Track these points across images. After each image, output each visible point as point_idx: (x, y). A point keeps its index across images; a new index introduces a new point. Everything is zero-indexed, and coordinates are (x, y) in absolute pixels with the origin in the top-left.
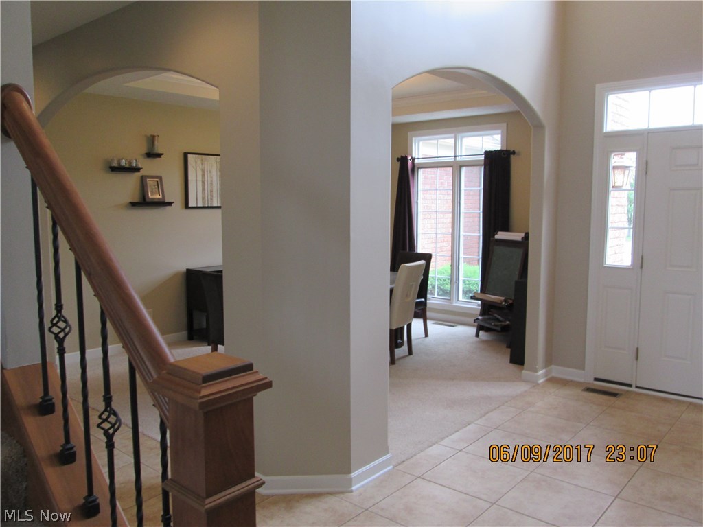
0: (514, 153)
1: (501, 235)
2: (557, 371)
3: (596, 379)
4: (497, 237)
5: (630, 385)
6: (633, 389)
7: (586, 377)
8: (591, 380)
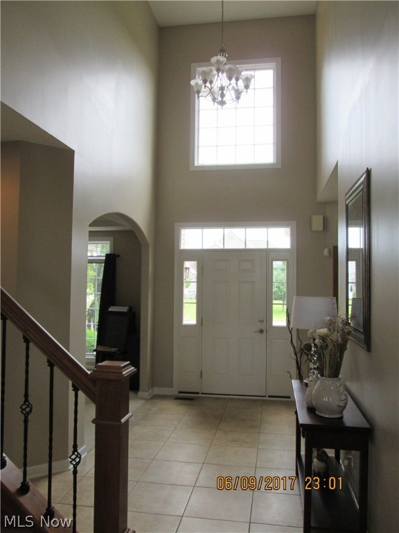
0: (118, 256)
1: (112, 309)
2: (156, 391)
3: (180, 392)
4: (110, 310)
5: (198, 393)
6: (200, 395)
7: (174, 391)
8: (177, 393)
